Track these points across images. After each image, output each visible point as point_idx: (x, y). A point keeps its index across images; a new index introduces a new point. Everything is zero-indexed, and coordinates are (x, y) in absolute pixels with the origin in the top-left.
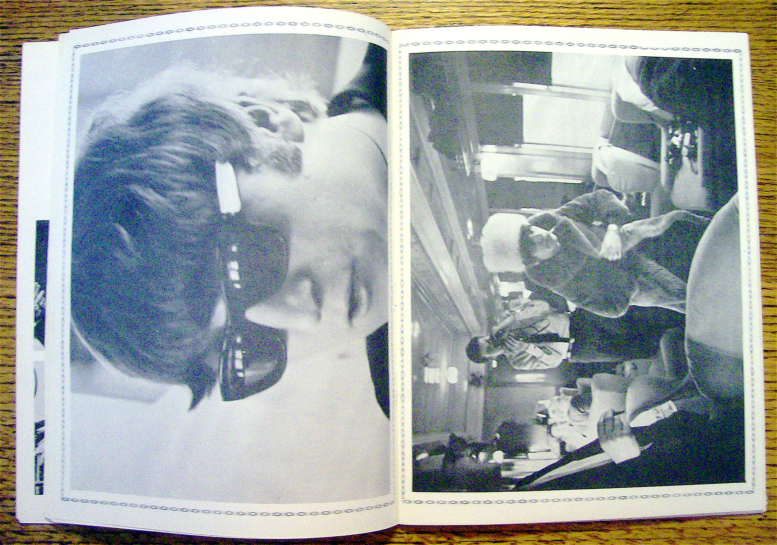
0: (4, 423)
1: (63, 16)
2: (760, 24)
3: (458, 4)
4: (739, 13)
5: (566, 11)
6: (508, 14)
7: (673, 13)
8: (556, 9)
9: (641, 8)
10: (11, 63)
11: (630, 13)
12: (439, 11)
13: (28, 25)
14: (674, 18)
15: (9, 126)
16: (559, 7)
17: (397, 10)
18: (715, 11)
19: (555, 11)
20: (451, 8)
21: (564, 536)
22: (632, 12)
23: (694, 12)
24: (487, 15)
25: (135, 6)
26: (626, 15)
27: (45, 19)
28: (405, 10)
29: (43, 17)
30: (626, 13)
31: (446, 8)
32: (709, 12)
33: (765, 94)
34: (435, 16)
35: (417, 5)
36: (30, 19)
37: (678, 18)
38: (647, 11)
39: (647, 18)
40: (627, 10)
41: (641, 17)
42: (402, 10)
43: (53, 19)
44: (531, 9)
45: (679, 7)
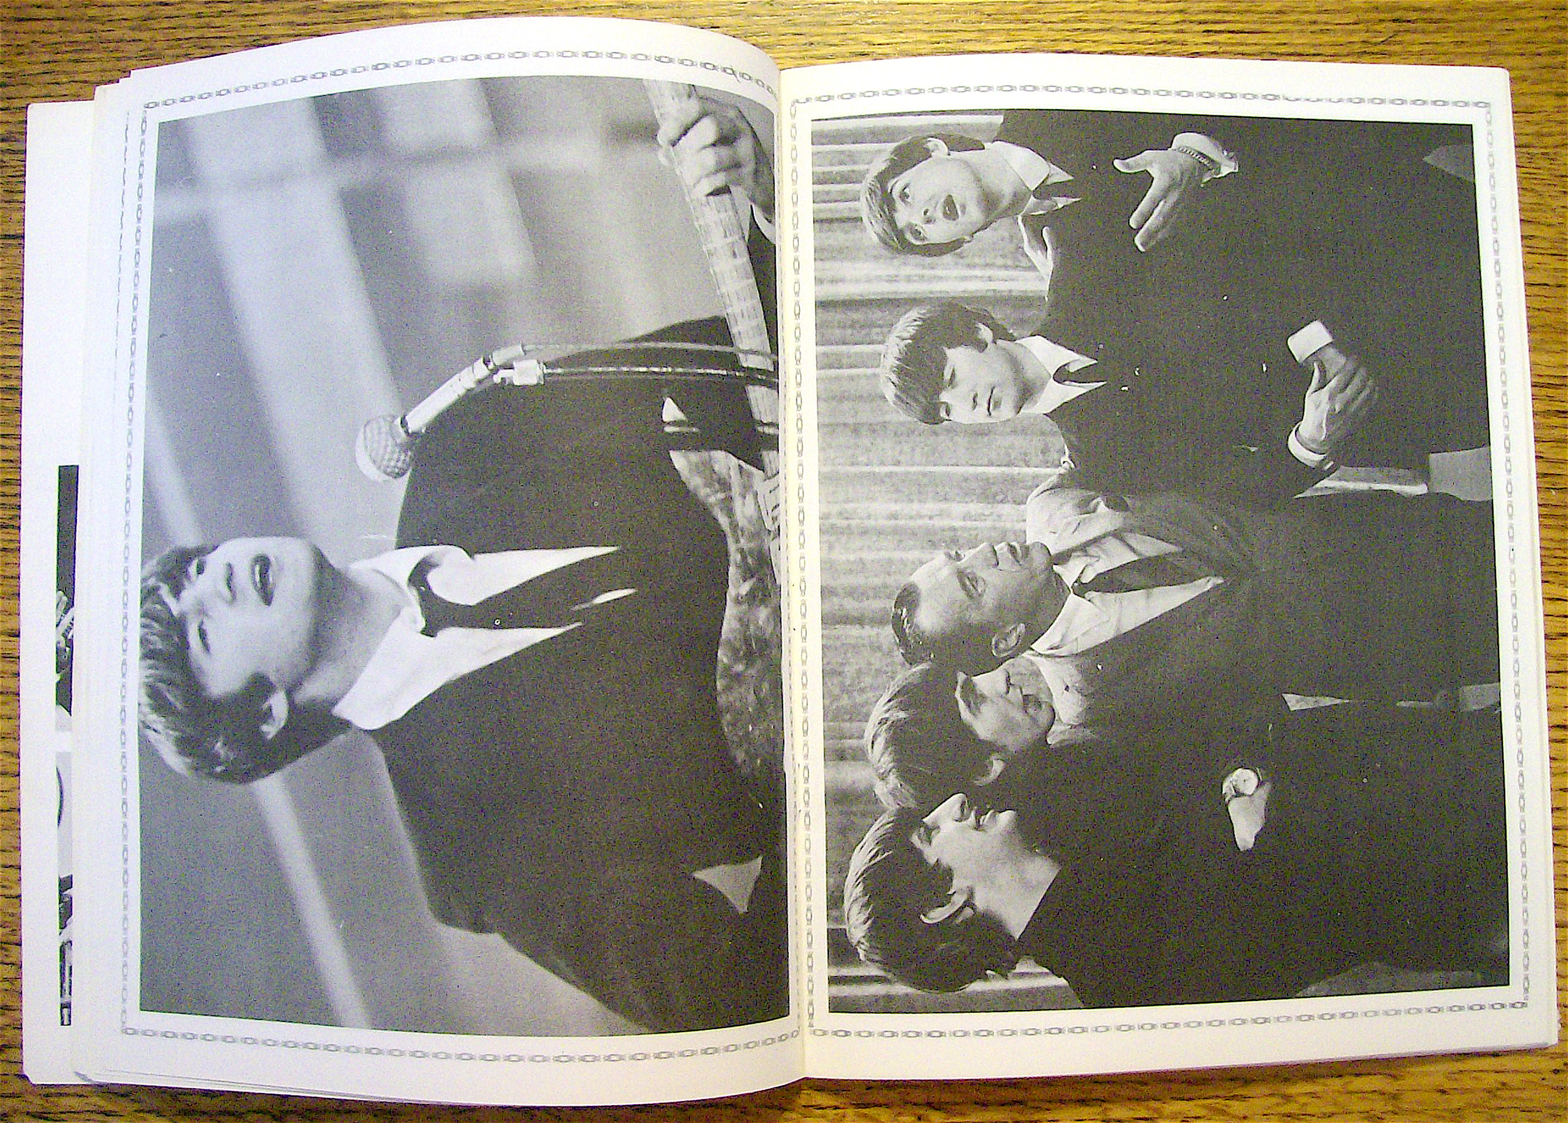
0: (7, 892)
1: (119, 59)
2: (1544, 60)
3: (926, 27)
4: (1501, 39)
5: (1147, 38)
6: (1028, 44)
7: (1365, 39)
8: (1126, 34)
9: (1302, 31)
10: (13, 157)
11: (1277, 42)
12: (887, 41)
13: (48, 78)
14: (1367, 50)
15: (12, 286)
16: (1133, 31)
17: (802, 40)
18: (1450, 34)
19: (1124, 39)
20: (911, 35)
21: (1155, 1110)
22: (1282, 38)
23: (1408, 37)
24: (984, 48)
25: (266, 39)
26: (1270, 45)
27: (84, 67)
28: (819, 39)
29: (76, 61)
30: (1271, 41)
31: (902, 35)
32: (1438, 38)
33: (1554, 204)
34: (880, 51)
35: (842, 29)
36: (51, 66)
37: (1375, 49)
38: (1312, 36)
39: (1312, 51)
40: (1270, 36)
41: (1300, 50)
42: (812, 40)
43: (98, 65)
44: (1075, 36)
45: (1378, 28)
